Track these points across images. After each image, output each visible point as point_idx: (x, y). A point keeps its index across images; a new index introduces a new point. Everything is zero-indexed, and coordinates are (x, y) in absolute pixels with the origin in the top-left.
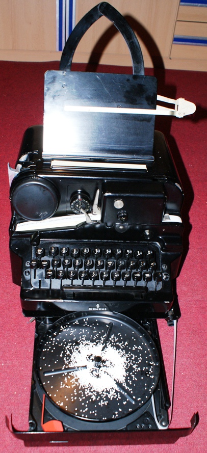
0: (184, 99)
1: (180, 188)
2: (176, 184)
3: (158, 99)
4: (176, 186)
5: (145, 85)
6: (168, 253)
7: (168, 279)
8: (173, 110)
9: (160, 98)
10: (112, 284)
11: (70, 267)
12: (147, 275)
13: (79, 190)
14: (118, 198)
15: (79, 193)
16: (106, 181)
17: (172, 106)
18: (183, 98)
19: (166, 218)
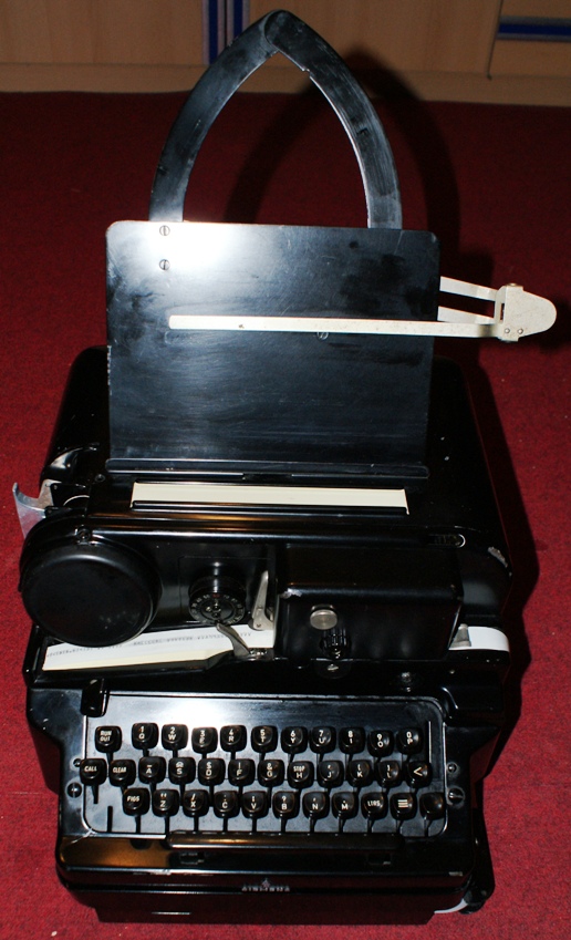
0: (521, 288)
1: (503, 560)
2: (491, 550)
3: (442, 289)
4: (490, 554)
5: (402, 259)
6: (465, 730)
7: (461, 804)
8: (486, 320)
9: (449, 285)
10: (307, 829)
11: (191, 780)
12: (403, 804)
13: (217, 564)
14: (322, 602)
15: (216, 573)
16: (289, 546)
17: (484, 307)
18: (519, 284)
19: (461, 640)
